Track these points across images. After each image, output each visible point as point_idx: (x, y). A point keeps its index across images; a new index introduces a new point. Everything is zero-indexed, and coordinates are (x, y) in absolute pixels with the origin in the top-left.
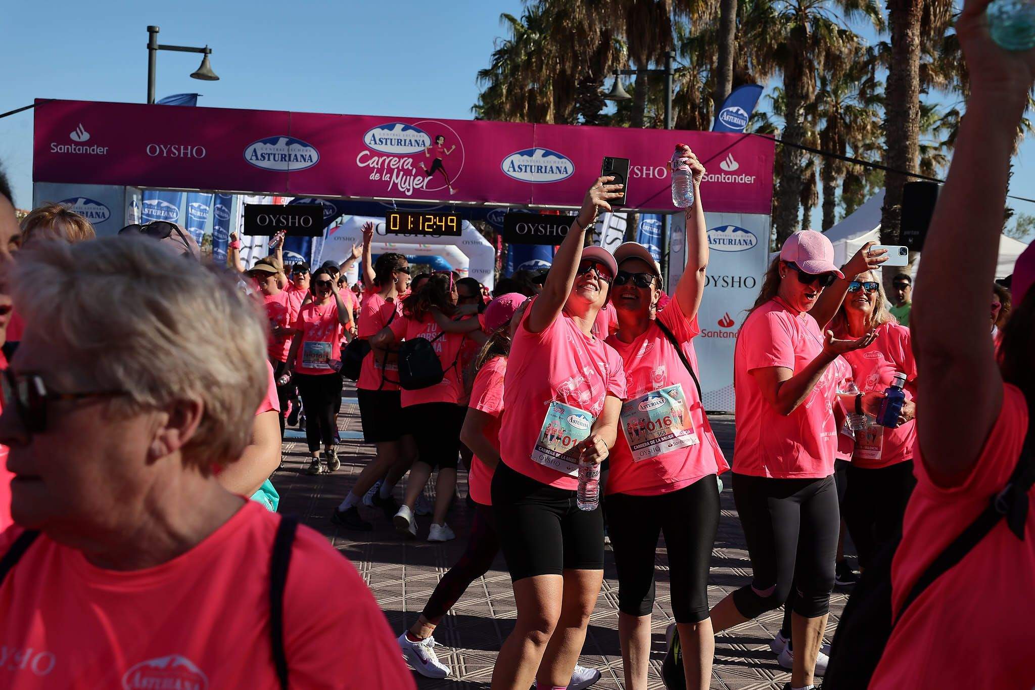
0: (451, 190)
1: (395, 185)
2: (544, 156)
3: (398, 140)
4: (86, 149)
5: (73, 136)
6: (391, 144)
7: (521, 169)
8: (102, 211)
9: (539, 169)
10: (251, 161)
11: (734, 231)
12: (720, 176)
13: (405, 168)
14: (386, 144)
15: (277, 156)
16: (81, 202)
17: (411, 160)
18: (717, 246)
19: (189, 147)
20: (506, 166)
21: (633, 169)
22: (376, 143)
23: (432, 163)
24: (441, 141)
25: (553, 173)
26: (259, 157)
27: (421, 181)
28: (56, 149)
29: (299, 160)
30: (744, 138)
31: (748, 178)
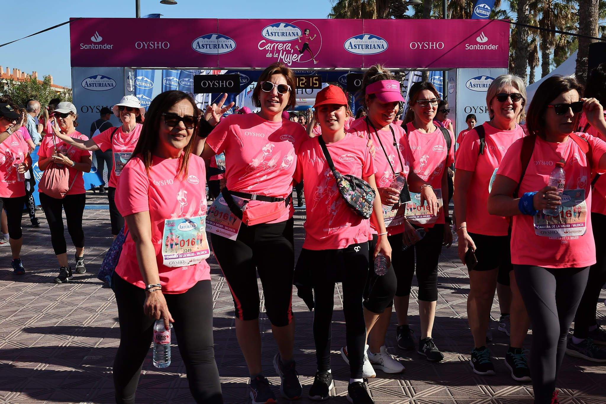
0: (315, 61)
1: (281, 59)
2: (369, 38)
3: (282, 33)
4: (101, 46)
5: (93, 39)
6: (278, 35)
7: (356, 47)
8: (111, 83)
9: (367, 47)
10: (196, 49)
11: (486, 79)
12: (476, 46)
13: (287, 49)
14: (275, 36)
15: (211, 45)
16: (99, 77)
17: (290, 45)
18: (475, 89)
19: (160, 43)
20: (347, 45)
21: (424, 44)
22: (269, 35)
23: (303, 46)
24: (308, 32)
25: (375, 48)
26: (201, 47)
27: (296, 57)
28: (83, 47)
29: (224, 47)
30: (491, 22)
31: (494, 47)
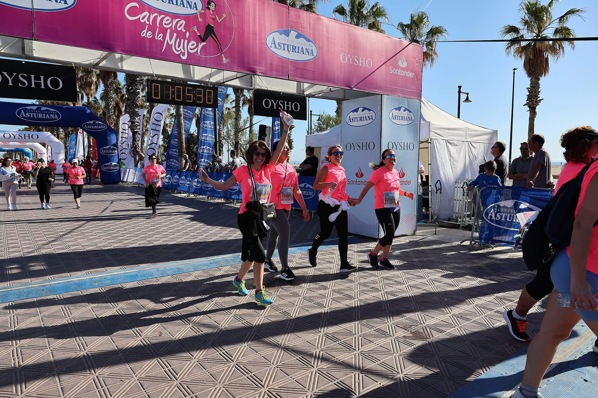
2: (298, 37)
9: (294, 48)
11: (404, 111)
12: (398, 71)
13: (179, 29)
18: (396, 121)
20: (269, 42)
21: (354, 58)
23: (205, 29)
25: (303, 53)
27: (195, 46)
30: (410, 44)
31: (411, 74)
